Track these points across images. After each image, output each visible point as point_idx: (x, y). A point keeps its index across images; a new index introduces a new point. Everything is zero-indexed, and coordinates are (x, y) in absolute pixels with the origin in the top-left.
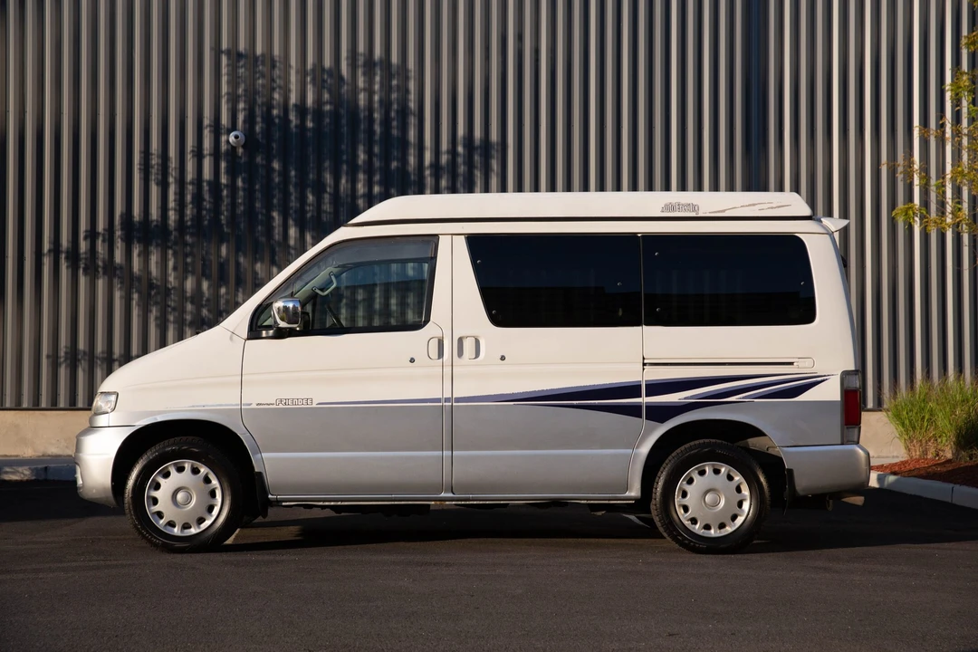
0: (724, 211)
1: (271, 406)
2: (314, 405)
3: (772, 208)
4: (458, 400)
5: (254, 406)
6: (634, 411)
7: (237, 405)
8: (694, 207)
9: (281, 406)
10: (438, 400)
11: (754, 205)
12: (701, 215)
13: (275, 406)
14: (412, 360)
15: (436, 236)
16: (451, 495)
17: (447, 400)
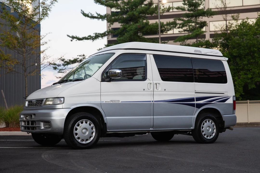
0: (206, 53)
1: (109, 103)
2: (120, 102)
3: (215, 53)
4: (155, 101)
5: (104, 102)
6: (193, 105)
7: (100, 102)
8: (200, 52)
9: (111, 102)
10: (150, 101)
11: (212, 52)
12: (202, 54)
13: (110, 102)
14: (144, 90)
15: (146, 54)
16: (152, 129)
17: (153, 101)
